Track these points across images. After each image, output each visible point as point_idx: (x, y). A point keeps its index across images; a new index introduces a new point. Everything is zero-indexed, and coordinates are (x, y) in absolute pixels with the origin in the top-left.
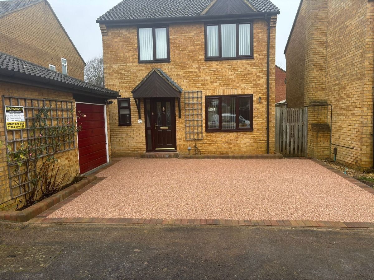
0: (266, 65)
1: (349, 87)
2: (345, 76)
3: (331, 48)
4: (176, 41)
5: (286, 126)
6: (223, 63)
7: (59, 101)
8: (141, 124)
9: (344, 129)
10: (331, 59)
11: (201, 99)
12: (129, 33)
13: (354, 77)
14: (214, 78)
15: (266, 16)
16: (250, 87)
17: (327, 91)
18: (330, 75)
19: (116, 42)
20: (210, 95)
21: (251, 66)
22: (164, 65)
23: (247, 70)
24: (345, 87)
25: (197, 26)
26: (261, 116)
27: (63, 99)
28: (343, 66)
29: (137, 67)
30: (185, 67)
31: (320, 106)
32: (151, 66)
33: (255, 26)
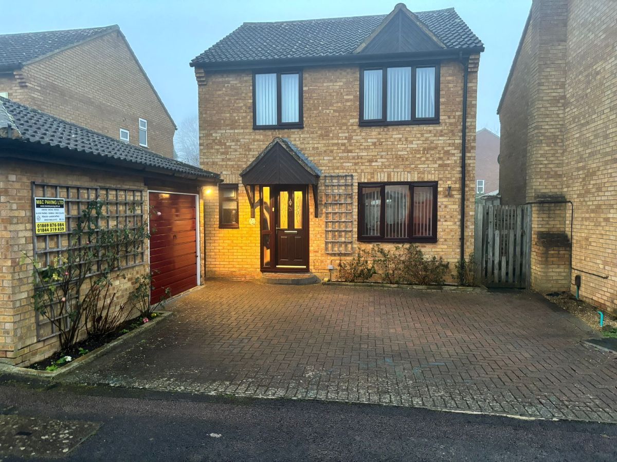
0: (461, 134)
1: (600, 173)
2: (594, 156)
3: (573, 107)
4: (314, 95)
5: (494, 235)
6: (388, 130)
7: (121, 190)
8: (254, 226)
9: (593, 244)
10: (573, 126)
11: (352, 188)
12: (240, 82)
13: (609, 158)
14: (373, 154)
15: (461, 55)
16: (433, 169)
17: (565, 179)
18: (570, 152)
19: (219, 96)
20: (366, 181)
21: (435, 136)
22: (294, 133)
23: (428, 142)
24: (594, 173)
25: (349, 70)
26: (451, 217)
27: (128, 187)
28: (592, 138)
29: (250, 135)
30: (327, 136)
31: (552, 203)
32: (272, 134)
33: (443, 70)
